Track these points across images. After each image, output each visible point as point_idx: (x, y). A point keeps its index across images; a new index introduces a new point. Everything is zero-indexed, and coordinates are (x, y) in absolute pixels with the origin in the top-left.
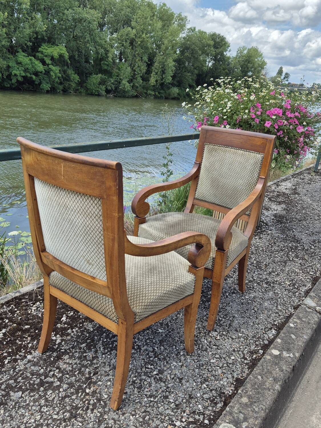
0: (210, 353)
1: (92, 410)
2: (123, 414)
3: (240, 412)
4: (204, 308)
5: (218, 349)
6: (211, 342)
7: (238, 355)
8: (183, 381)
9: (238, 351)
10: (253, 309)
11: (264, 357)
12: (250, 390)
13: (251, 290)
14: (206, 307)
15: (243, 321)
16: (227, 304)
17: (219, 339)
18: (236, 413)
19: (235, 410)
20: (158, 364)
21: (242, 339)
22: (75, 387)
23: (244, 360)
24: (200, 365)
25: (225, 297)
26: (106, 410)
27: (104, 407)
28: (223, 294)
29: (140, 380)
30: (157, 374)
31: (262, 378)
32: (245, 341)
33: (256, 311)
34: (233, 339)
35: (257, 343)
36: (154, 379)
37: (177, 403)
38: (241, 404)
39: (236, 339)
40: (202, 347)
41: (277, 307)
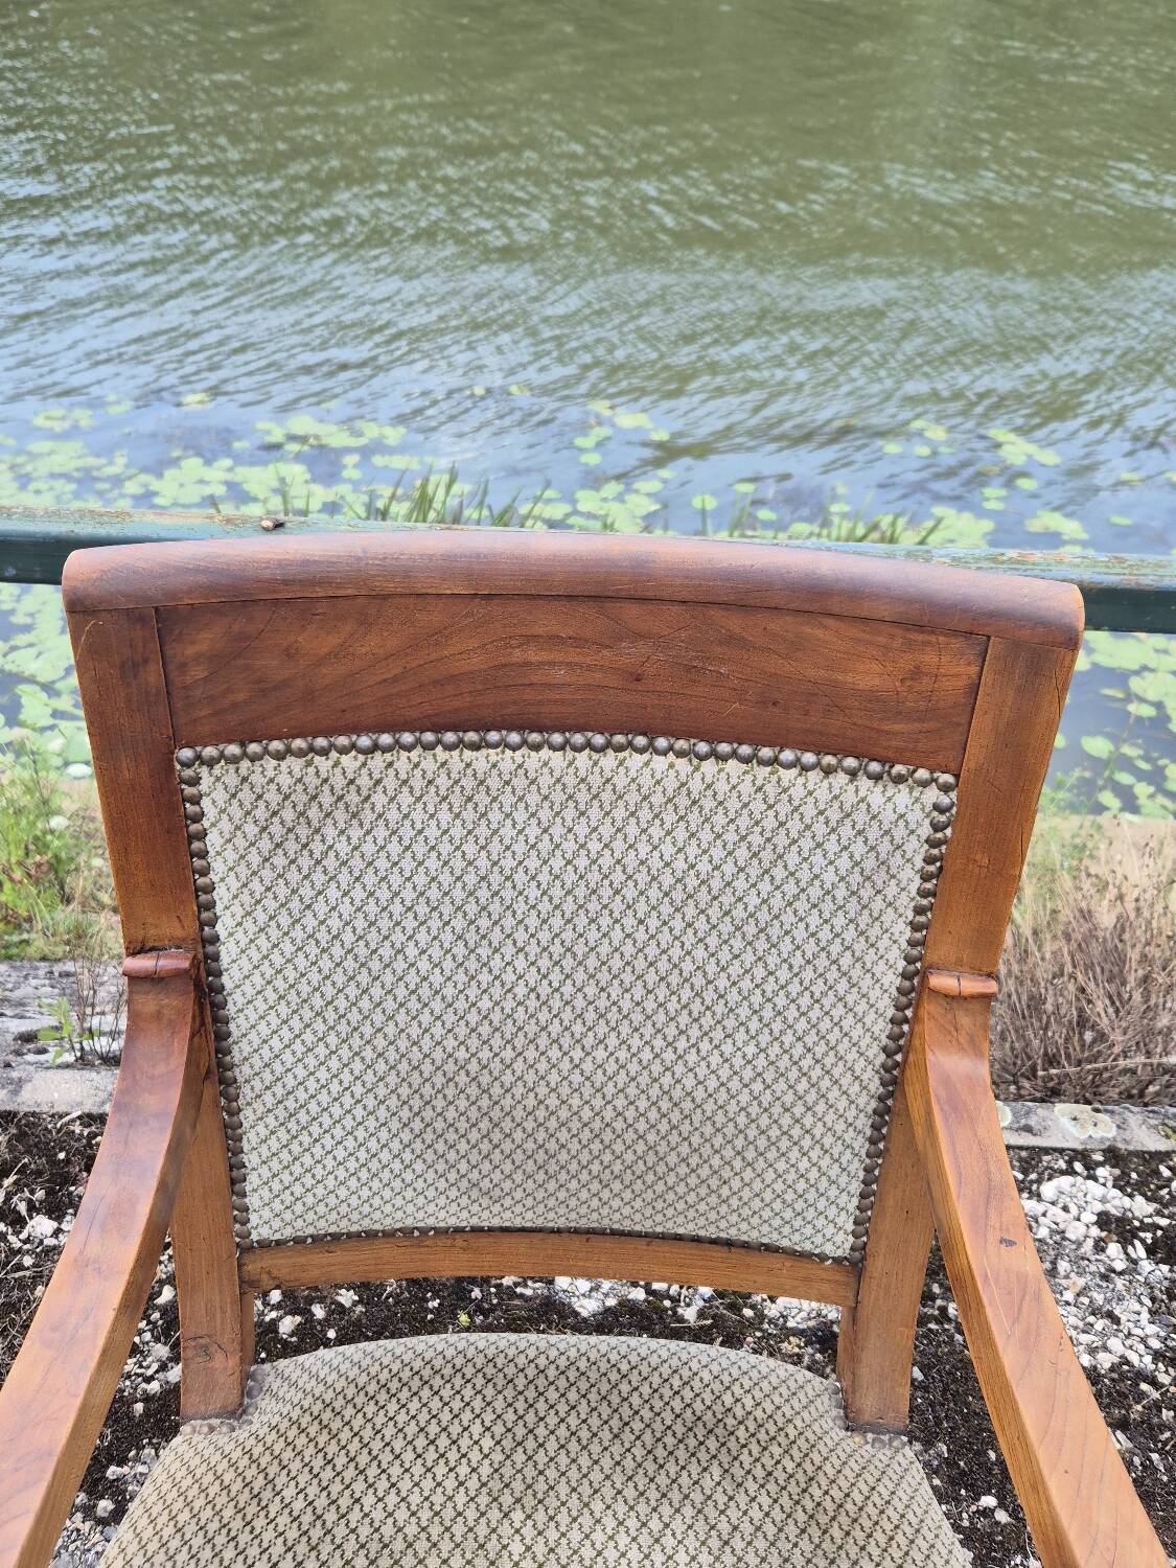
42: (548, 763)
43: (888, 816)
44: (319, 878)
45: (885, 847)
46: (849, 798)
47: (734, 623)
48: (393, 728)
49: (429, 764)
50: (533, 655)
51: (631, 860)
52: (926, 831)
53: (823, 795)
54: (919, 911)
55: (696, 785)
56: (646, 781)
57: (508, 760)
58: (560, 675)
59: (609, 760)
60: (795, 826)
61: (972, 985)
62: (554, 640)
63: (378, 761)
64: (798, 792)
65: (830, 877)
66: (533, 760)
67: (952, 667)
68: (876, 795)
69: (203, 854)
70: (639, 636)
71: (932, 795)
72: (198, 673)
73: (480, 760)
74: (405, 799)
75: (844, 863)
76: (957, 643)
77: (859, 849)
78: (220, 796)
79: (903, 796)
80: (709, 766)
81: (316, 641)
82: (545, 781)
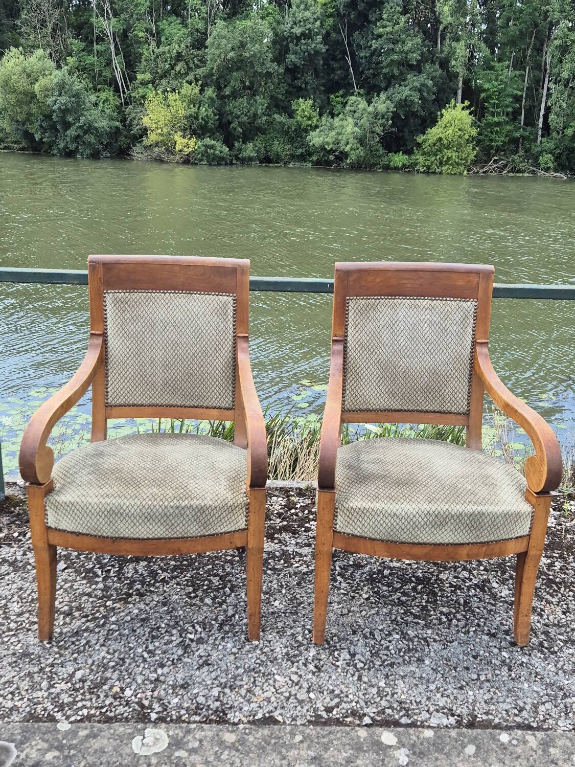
0: (294, 669)
1: (87, 621)
2: (103, 645)
3: (201, 741)
4: (392, 621)
5: (314, 673)
6: (320, 660)
7: (328, 699)
8: (206, 668)
9: (338, 696)
10: (479, 675)
11: (357, 728)
12: (258, 736)
13: (542, 652)
14: (397, 622)
15: (424, 675)
16: (445, 639)
17: (338, 666)
18: (195, 738)
19: (199, 735)
20: (212, 632)
21: (374, 690)
22: (107, 592)
23: (325, 710)
24: (254, 669)
25: (463, 630)
26: (97, 630)
27: (98, 626)
28: (466, 625)
29: (166, 631)
30: (192, 640)
31: (301, 742)
32: (375, 696)
33: (478, 679)
34: (360, 679)
35: (389, 711)
36: (182, 641)
37: (162, 678)
38: (217, 735)
39: (365, 683)
40: (295, 656)
41: (543, 703)
42: (407, 302)
43: (466, 307)
44: (368, 321)
45: (466, 313)
46: (460, 305)
47: (437, 274)
48: (381, 295)
49: (386, 301)
50: (404, 281)
51: (422, 319)
52: (473, 310)
53: (455, 305)
54: (474, 327)
55: (433, 305)
56: (424, 304)
57: (400, 301)
58: (409, 285)
59: (417, 301)
60: (450, 310)
61: (484, 341)
62: (408, 279)
63: (378, 301)
64: (450, 305)
65: (457, 319)
66: (404, 301)
67: (475, 279)
68: (464, 304)
69: (347, 318)
70: (422, 278)
71: (474, 303)
72: (352, 283)
73: (395, 301)
74: (383, 307)
75: (459, 316)
76: (475, 275)
77: (462, 314)
78: (353, 305)
79: (469, 304)
80: (435, 301)
81: (370, 278)
82: (406, 305)
